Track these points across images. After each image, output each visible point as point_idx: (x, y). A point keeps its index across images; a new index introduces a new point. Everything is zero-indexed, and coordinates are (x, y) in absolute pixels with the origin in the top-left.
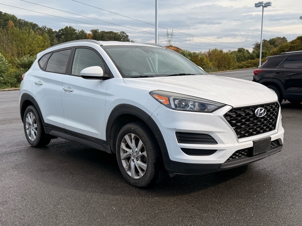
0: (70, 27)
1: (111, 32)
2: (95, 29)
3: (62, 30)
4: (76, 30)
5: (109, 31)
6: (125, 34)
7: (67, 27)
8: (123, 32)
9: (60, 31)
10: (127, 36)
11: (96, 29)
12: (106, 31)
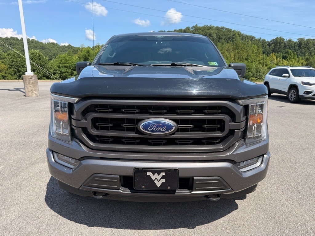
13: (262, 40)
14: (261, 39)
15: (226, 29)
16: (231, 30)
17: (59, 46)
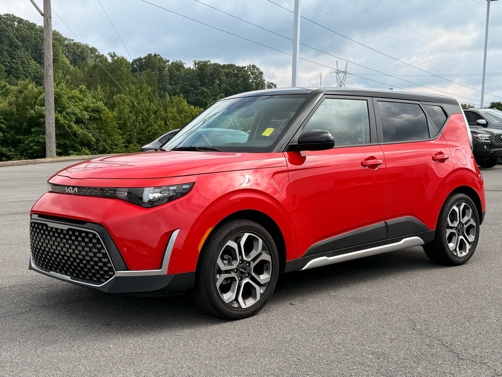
0: (155, 55)
1: (231, 66)
2: (203, 61)
3: (140, 60)
4: (168, 61)
5: (227, 63)
6: (258, 69)
7: (149, 55)
8: (254, 67)
10: (261, 73)
11: (206, 60)
12: (222, 64)
13: (118, 58)
14: (115, 56)
15: (20, 21)
16: (35, 25)
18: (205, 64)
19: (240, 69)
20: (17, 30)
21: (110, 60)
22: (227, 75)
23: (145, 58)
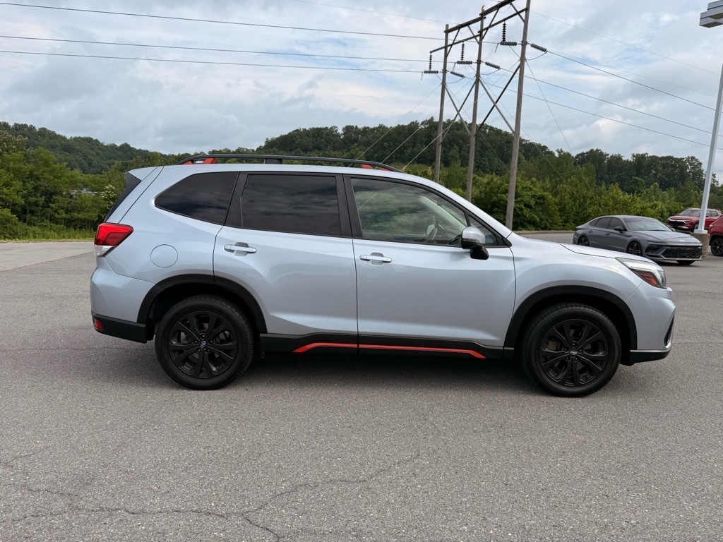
0: (597, 150)
1: (669, 158)
2: (641, 153)
3: (582, 154)
4: (608, 155)
5: (665, 155)
6: (697, 160)
7: (592, 150)
8: (693, 158)
9: (578, 155)
10: (701, 164)
11: (644, 153)
12: (660, 156)
13: (564, 154)
14: (562, 151)
17: (102, 145)
18: (643, 156)
19: (677, 160)
20: (489, 135)
21: (557, 155)
22: (664, 166)
23: (587, 153)
